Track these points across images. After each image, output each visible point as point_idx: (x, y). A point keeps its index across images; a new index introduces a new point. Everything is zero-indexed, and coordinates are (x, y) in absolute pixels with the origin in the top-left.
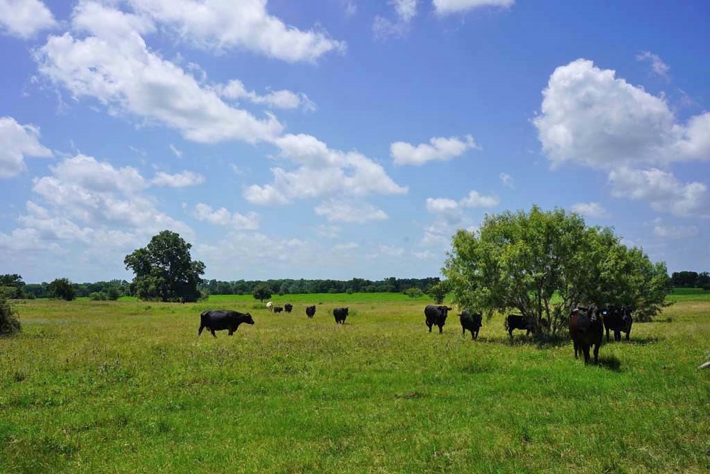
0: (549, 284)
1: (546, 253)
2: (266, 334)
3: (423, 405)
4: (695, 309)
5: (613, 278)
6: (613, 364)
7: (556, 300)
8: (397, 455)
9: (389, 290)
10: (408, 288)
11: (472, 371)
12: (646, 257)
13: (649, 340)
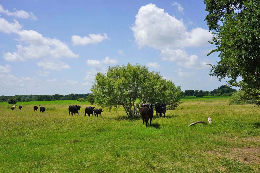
0: (134, 96)
1: (133, 82)
2: (12, 119)
3: (78, 145)
4: (192, 104)
5: (159, 92)
6: (157, 126)
7: (137, 101)
8: (64, 166)
9: (71, 99)
10: (79, 98)
11: (101, 131)
12: (173, 84)
13: (173, 116)
